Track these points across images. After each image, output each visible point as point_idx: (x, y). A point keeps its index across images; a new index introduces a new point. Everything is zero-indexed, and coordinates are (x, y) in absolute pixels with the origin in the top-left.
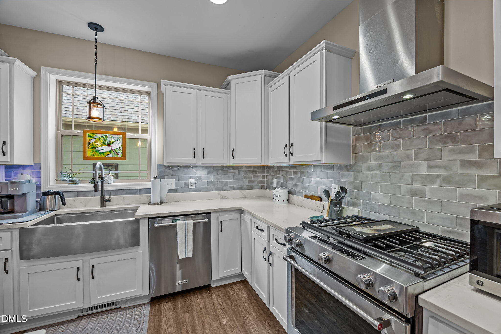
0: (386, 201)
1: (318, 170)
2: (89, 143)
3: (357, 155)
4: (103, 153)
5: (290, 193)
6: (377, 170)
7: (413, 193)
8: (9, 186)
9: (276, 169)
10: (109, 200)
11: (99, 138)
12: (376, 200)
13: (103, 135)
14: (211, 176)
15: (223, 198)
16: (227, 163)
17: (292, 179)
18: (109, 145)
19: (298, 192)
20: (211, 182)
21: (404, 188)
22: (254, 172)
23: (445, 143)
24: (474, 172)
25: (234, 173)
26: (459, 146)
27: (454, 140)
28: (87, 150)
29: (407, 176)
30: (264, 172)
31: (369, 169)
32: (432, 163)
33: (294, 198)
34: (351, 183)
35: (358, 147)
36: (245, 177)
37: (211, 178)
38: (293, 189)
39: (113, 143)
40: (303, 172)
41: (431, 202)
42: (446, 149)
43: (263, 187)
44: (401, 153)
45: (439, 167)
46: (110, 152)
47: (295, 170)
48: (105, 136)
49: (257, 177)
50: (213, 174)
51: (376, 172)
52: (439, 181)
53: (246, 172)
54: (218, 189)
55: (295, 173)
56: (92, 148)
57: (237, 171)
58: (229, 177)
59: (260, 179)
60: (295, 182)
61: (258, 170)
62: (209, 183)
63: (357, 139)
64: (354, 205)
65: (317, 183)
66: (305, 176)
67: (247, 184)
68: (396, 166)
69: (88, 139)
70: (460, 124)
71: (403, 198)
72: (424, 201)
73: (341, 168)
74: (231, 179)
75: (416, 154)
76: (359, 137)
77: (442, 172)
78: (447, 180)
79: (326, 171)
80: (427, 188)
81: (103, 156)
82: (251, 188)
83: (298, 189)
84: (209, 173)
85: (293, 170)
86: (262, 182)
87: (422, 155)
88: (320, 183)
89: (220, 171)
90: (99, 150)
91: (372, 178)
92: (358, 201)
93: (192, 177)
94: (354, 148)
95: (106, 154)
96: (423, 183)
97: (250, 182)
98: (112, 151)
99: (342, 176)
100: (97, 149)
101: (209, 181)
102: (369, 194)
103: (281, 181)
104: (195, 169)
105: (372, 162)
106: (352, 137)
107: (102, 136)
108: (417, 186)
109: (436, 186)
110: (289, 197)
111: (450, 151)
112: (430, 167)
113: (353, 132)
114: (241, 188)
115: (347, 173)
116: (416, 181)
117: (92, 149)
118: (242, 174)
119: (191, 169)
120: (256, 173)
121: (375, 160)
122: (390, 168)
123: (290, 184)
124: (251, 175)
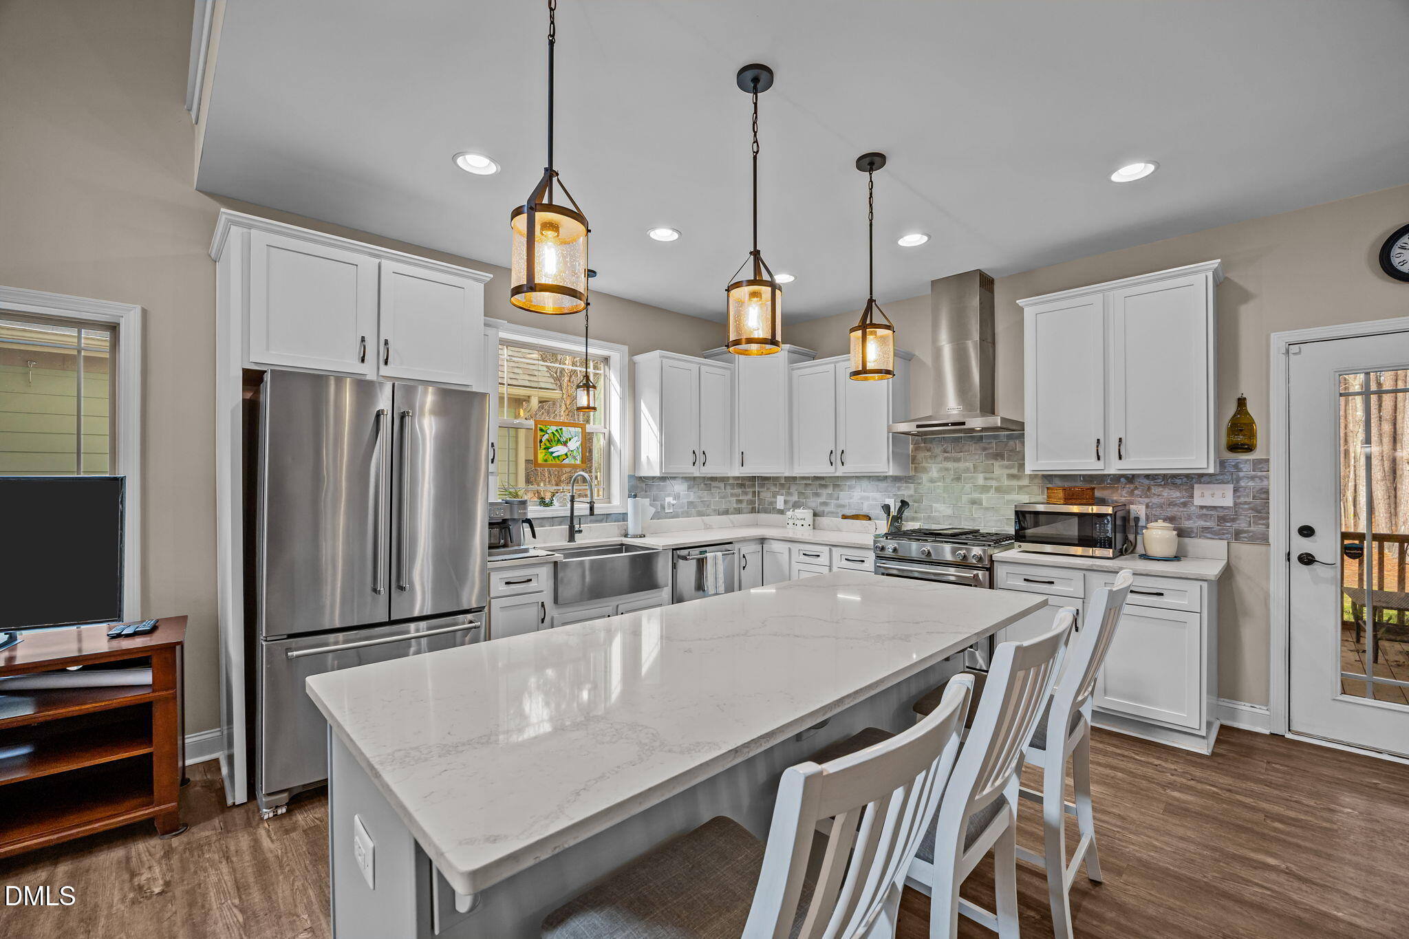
0: (949, 512)
1: (865, 483)
2: (541, 441)
3: (917, 465)
4: (559, 456)
5: (815, 515)
6: (940, 481)
7: (974, 502)
8: (516, 507)
9: (783, 481)
10: (580, 531)
11: (553, 433)
12: (939, 511)
13: (558, 428)
14: (692, 494)
15: (708, 527)
16: (727, 473)
17: (817, 495)
18: (565, 444)
19: (829, 513)
20: (692, 502)
21: (965, 498)
22: (742, 486)
23: (997, 459)
24: (1015, 483)
25: (719, 488)
26: (1006, 463)
27: (1003, 458)
28: (539, 451)
29: (968, 486)
30: (754, 485)
31: (932, 481)
32: (988, 475)
33: (824, 521)
34: (912, 496)
35: (917, 457)
36: (732, 495)
37: (692, 497)
38: (820, 509)
39: (570, 440)
40: (839, 485)
41: (987, 509)
42: (997, 464)
43: (753, 511)
44: (962, 465)
45: (992, 479)
46: (566, 454)
47: (823, 482)
48: (561, 429)
49: (746, 493)
50: (694, 490)
51: (938, 484)
52: (993, 491)
53: (732, 486)
54: (700, 514)
55: (825, 486)
56: (545, 449)
57: (722, 485)
58: (712, 494)
59: (750, 497)
60: (823, 499)
61: (747, 483)
62: (690, 504)
63: (917, 449)
64: (913, 519)
65: (862, 498)
66: (841, 491)
67: (735, 506)
68: (958, 479)
69: (540, 433)
70: (1006, 445)
71: (965, 507)
72: (981, 508)
73: (896, 479)
74: (715, 498)
75: (975, 467)
76: (919, 447)
77: (994, 483)
78: (998, 489)
79: (877, 483)
80: (984, 496)
81: (558, 462)
82: (738, 511)
83: (831, 508)
84: (689, 488)
85: (818, 482)
86: (753, 502)
87: (980, 469)
88: (867, 498)
89: (702, 485)
90: (552, 453)
91: (934, 490)
92: (918, 515)
93: (669, 495)
94: (914, 459)
95: (561, 458)
96: (981, 493)
97: (740, 501)
98: (568, 454)
99: (899, 489)
100: (550, 450)
101: (690, 500)
102: (931, 507)
103: (795, 498)
104: (673, 482)
105: (934, 473)
106: (911, 446)
107: (557, 430)
108: (976, 495)
109: (990, 495)
110: (814, 520)
111: (999, 466)
112: (986, 479)
113: (912, 441)
114: (726, 512)
115: (905, 485)
116: (975, 491)
117: (544, 451)
118: (729, 491)
119: (668, 482)
120: (745, 488)
121: (938, 472)
122: (952, 480)
123: (814, 502)
124: (739, 491)
